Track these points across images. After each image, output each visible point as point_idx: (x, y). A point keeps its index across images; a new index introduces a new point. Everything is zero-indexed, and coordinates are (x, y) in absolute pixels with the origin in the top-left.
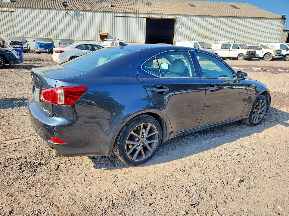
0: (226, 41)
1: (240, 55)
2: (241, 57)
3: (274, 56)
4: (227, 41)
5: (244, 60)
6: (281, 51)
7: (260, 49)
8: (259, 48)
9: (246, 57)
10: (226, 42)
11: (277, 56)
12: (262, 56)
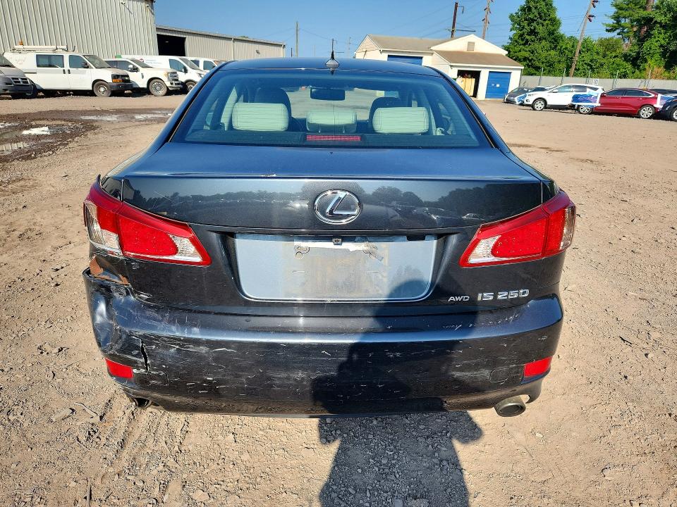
0: (46, 47)
1: (97, 83)
2: (102, 89)
3: (168, 84)
4: (50, 47)
5: (110, 96)
6: (176, 73)
7: (135, 70)
8: (131, 66)
9: (114, 89)
10: (47, 50)
11: (174, 85)
12: (145, 86)
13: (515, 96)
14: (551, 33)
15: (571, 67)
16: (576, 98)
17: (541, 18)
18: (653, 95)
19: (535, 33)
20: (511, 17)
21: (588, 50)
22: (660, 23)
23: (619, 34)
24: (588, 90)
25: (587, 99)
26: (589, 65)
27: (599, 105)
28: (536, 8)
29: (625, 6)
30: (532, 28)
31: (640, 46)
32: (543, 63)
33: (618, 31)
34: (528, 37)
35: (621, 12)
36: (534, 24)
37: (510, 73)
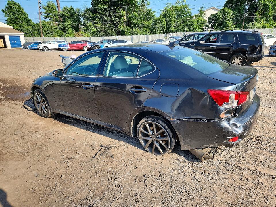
13: (27, 46)
14: (25, 19)
15: (41, 33)
16: (60, 45)
17: (17, 11)
18: (85, 43)
19: (18, 18)
20: (3, 11)
21: (45, 26)
22: (67, 16)
23: (49, 19)
24: (62, 42)
25: (64, 45)
26: (47, 32)
27: (69, 47)
28: (13, 8)
29: (48, 9)
30: (15, 16)
31: (64, 25)
32: (27, 31)
33: (49, 18)
34: (15, 20)
35: (47, 11)
36: (16, 14)
37: (19, 36)
